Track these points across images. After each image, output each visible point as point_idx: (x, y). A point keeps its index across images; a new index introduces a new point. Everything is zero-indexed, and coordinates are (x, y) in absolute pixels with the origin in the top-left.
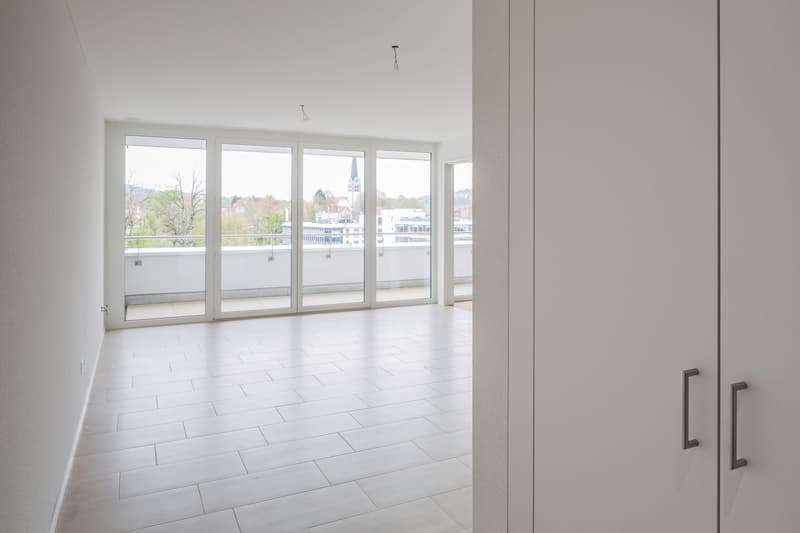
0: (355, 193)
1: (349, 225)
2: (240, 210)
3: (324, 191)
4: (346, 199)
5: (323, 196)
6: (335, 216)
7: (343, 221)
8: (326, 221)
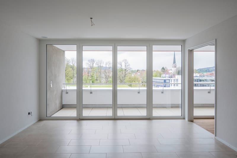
0: (175, 68)
1: (172, 78)
2: (139, 74)
3: (164, 67)
4: (172, 70)
5: (164, 69)
6: (167, 75)
7: (170, 77)
8: (165, 77)
